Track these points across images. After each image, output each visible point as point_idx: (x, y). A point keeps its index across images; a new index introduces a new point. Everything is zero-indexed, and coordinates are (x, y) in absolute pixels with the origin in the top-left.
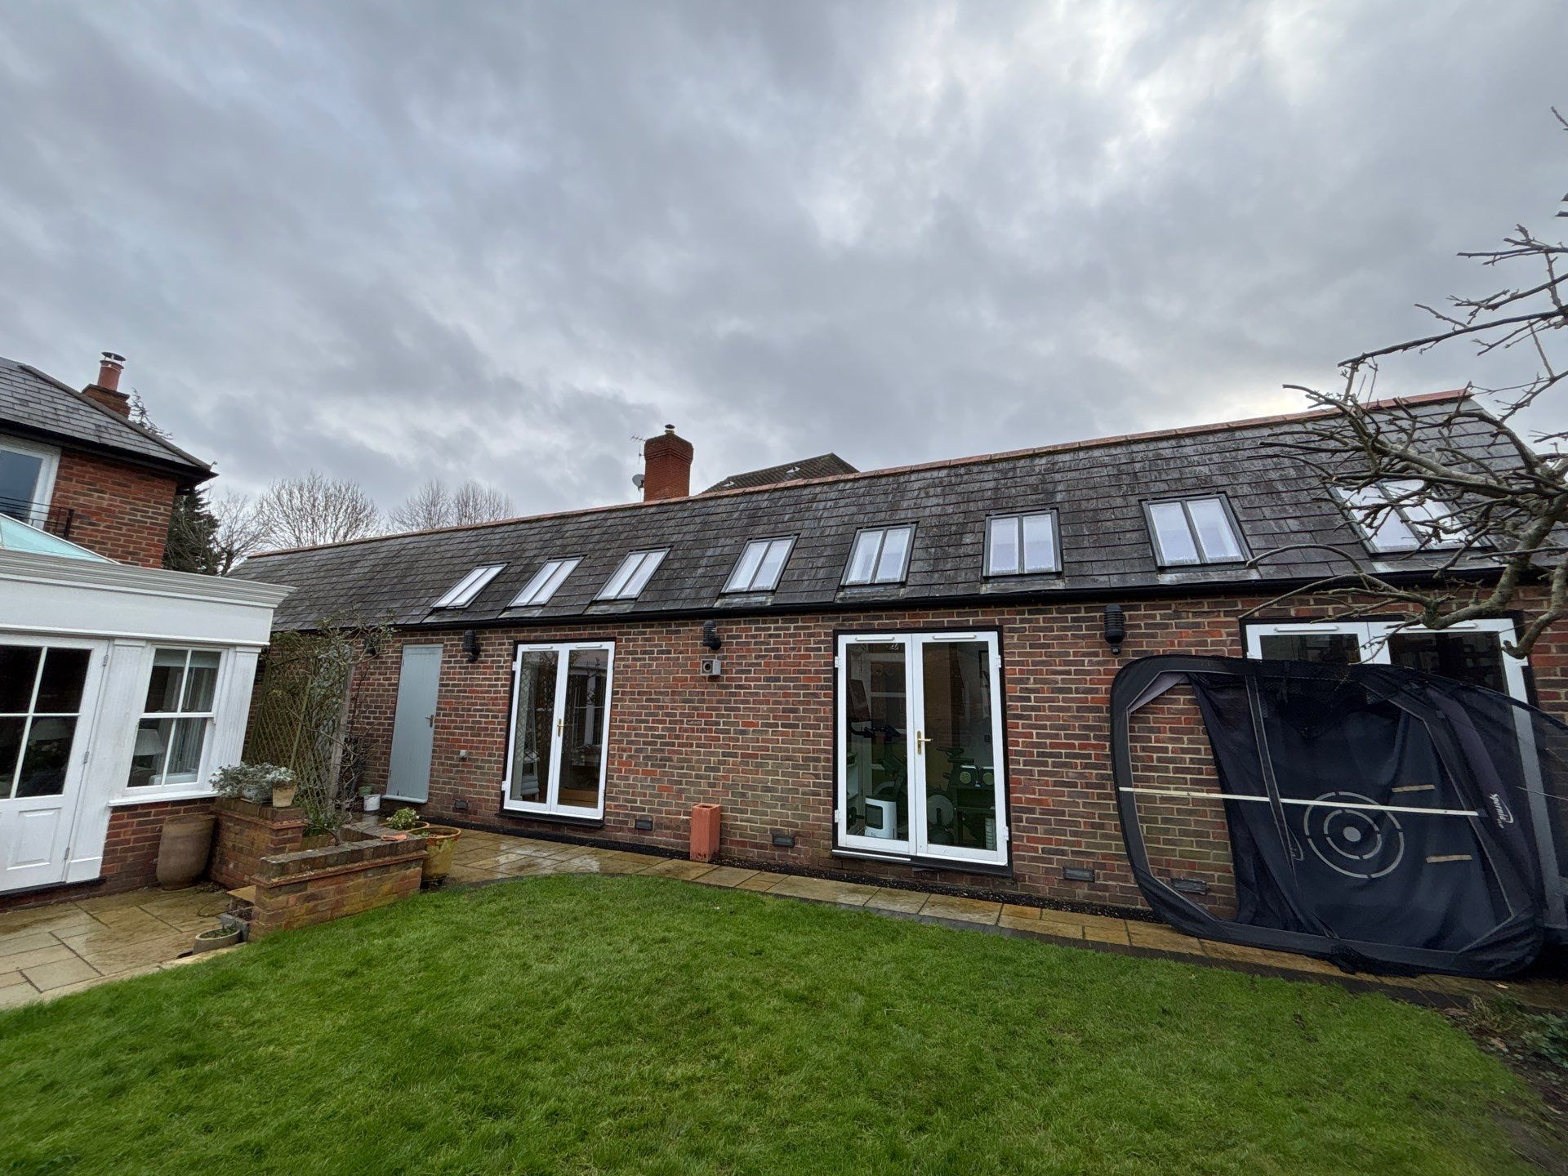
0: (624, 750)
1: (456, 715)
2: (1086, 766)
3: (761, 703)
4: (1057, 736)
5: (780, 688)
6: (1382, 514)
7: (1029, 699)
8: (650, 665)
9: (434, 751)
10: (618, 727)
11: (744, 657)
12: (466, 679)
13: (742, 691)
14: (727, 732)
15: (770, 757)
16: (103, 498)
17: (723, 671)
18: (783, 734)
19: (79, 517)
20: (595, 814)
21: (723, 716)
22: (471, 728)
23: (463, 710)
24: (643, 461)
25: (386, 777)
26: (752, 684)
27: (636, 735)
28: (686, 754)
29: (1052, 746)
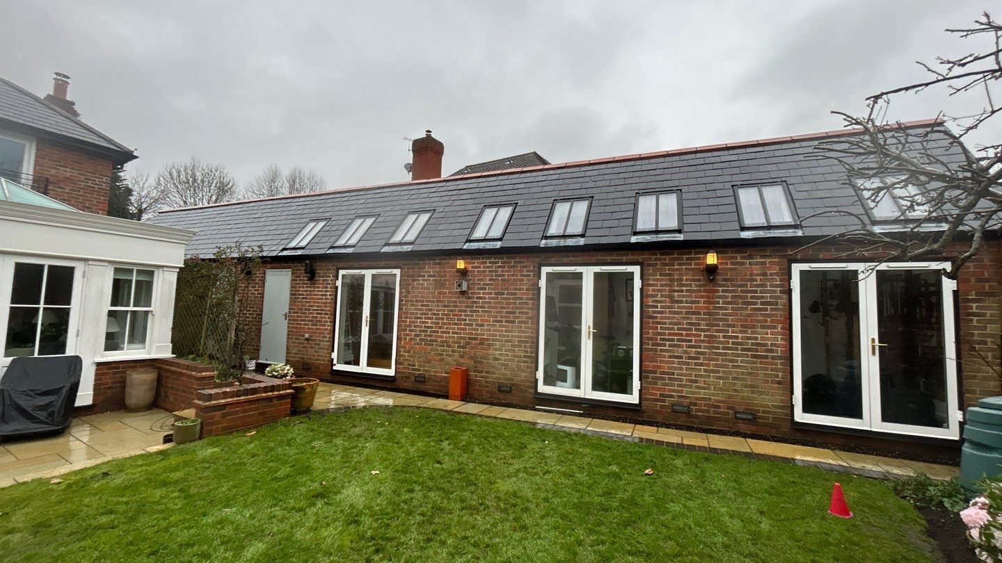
0: (407, 335)
1: (302, 313)
2: (689, 347)
3: (492, 308)
4: (673, 329)
5: (504, 299)
6: (881, 194)
7: (657, 307)
8: (423, 284)
9: (288, 335)
10: (404, 321)
11: (482, 280)
12: (307, 291)
13: (481, 301)
14: (472, 325)
15: (497, 340)
16: (66, 171)
17: (469, 288)
18: (506, 326)
19: (52, 183)
20: (391, 372)
21: (468, 315)
22: (312, 321)
23: (306, 309)
24: (411, 154)
25: (258, 350)
26: (487, 296)
27: (415, 326)
28: (446, 338)
29: (669, 334)
